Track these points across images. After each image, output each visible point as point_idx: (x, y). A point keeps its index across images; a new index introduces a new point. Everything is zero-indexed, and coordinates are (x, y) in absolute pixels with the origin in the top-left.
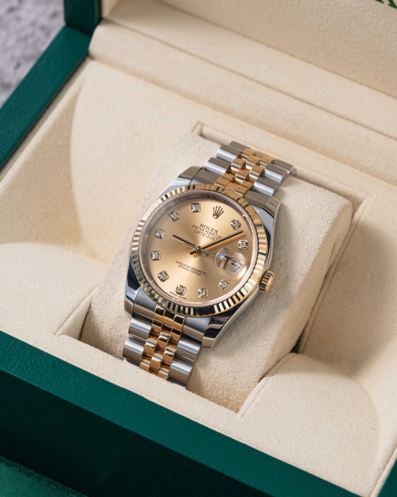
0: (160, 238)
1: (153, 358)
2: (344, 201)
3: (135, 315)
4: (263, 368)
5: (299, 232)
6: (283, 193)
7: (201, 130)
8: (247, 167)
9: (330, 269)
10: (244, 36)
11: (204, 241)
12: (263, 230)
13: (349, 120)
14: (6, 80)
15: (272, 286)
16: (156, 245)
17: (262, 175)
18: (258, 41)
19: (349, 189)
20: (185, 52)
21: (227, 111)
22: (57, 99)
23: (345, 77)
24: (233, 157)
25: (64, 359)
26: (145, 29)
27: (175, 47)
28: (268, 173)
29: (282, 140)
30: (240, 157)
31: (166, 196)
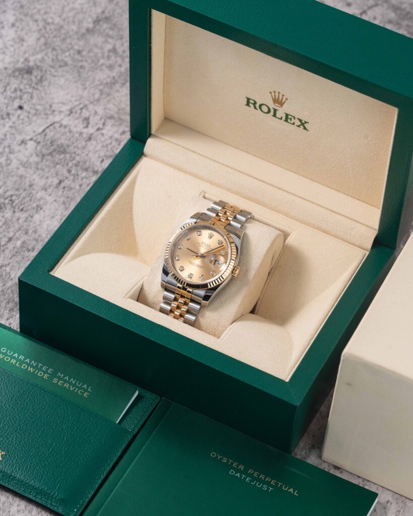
0: (180, 249)
1: (176, 313)
2: (278, 232)
3: (166, 289)
4: (233, 317)
5: (254, 247)
6: (246, 228)
7: (204, 195)
8: (227, 213)
9: (271, 269)
10: (228, 145)
11: (203, 250)
12: (234, 245)
13: (284, 191)
14: (96, 169)
15: (238, 274)
16: (178, 252)
17: (235, 217)
18: (236, 148)
19: (283, 227)
20: (196, 153)
21: (219, 186)
22: (126, 178)
23: (283, 168)
24: (220, 208)
25: (129, 310)
26: (174, 140)
27: (191, 151)
28: (238, 216)
29: (248, 201)
30: (223, 208)
31: (184, 227)
